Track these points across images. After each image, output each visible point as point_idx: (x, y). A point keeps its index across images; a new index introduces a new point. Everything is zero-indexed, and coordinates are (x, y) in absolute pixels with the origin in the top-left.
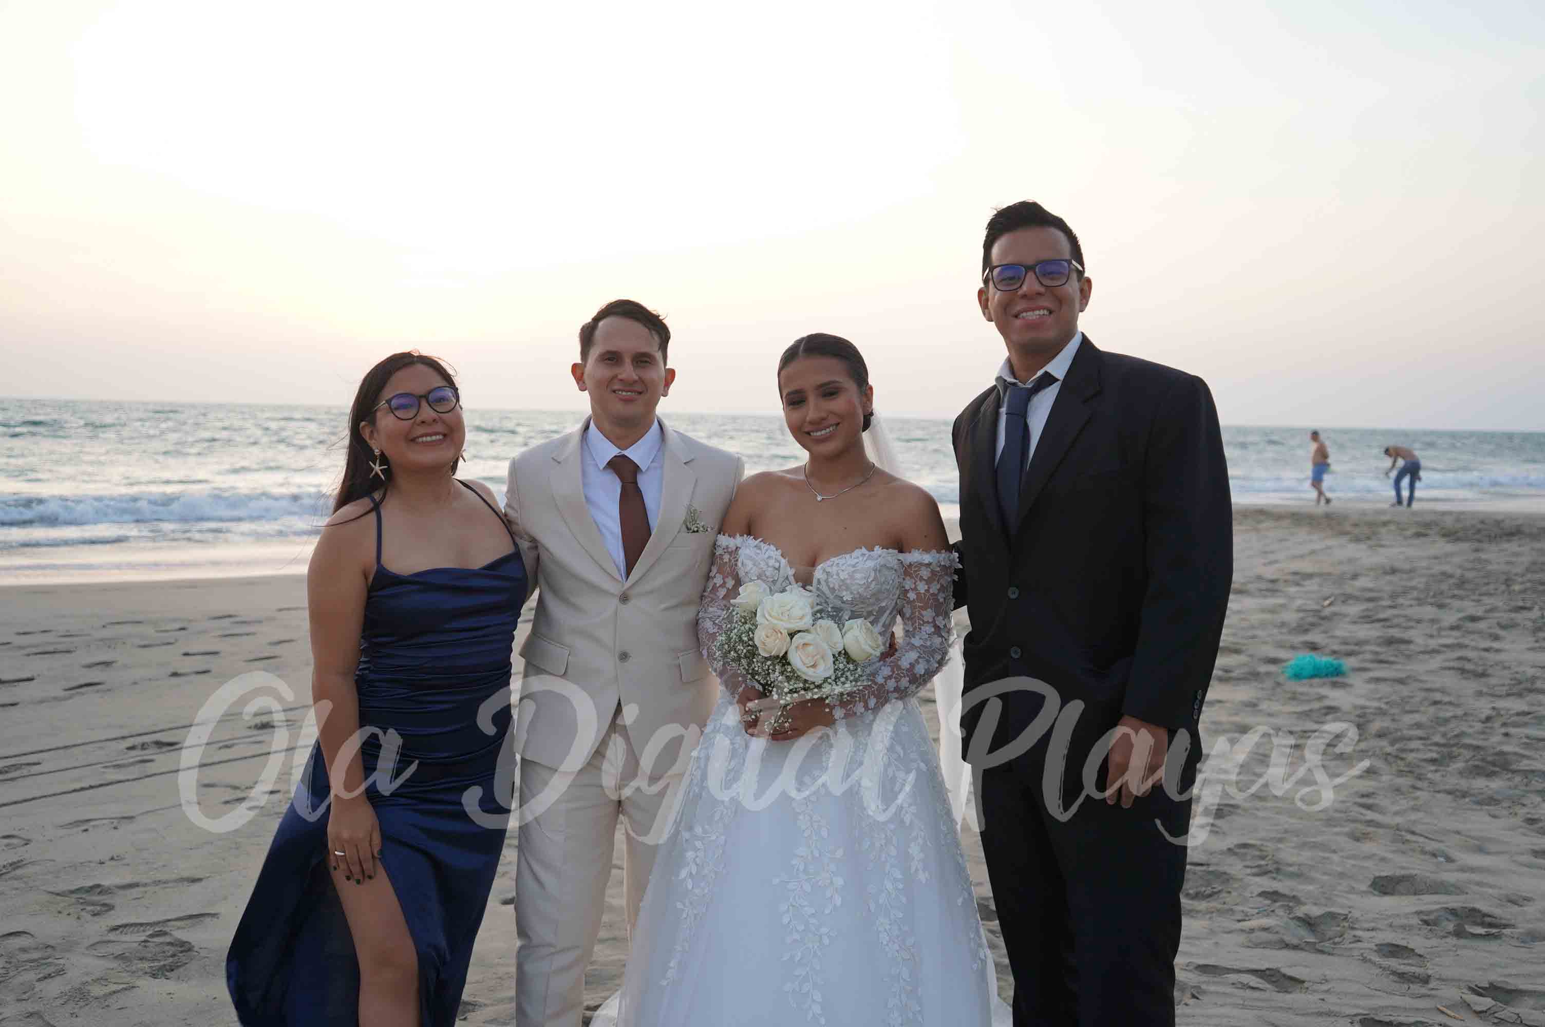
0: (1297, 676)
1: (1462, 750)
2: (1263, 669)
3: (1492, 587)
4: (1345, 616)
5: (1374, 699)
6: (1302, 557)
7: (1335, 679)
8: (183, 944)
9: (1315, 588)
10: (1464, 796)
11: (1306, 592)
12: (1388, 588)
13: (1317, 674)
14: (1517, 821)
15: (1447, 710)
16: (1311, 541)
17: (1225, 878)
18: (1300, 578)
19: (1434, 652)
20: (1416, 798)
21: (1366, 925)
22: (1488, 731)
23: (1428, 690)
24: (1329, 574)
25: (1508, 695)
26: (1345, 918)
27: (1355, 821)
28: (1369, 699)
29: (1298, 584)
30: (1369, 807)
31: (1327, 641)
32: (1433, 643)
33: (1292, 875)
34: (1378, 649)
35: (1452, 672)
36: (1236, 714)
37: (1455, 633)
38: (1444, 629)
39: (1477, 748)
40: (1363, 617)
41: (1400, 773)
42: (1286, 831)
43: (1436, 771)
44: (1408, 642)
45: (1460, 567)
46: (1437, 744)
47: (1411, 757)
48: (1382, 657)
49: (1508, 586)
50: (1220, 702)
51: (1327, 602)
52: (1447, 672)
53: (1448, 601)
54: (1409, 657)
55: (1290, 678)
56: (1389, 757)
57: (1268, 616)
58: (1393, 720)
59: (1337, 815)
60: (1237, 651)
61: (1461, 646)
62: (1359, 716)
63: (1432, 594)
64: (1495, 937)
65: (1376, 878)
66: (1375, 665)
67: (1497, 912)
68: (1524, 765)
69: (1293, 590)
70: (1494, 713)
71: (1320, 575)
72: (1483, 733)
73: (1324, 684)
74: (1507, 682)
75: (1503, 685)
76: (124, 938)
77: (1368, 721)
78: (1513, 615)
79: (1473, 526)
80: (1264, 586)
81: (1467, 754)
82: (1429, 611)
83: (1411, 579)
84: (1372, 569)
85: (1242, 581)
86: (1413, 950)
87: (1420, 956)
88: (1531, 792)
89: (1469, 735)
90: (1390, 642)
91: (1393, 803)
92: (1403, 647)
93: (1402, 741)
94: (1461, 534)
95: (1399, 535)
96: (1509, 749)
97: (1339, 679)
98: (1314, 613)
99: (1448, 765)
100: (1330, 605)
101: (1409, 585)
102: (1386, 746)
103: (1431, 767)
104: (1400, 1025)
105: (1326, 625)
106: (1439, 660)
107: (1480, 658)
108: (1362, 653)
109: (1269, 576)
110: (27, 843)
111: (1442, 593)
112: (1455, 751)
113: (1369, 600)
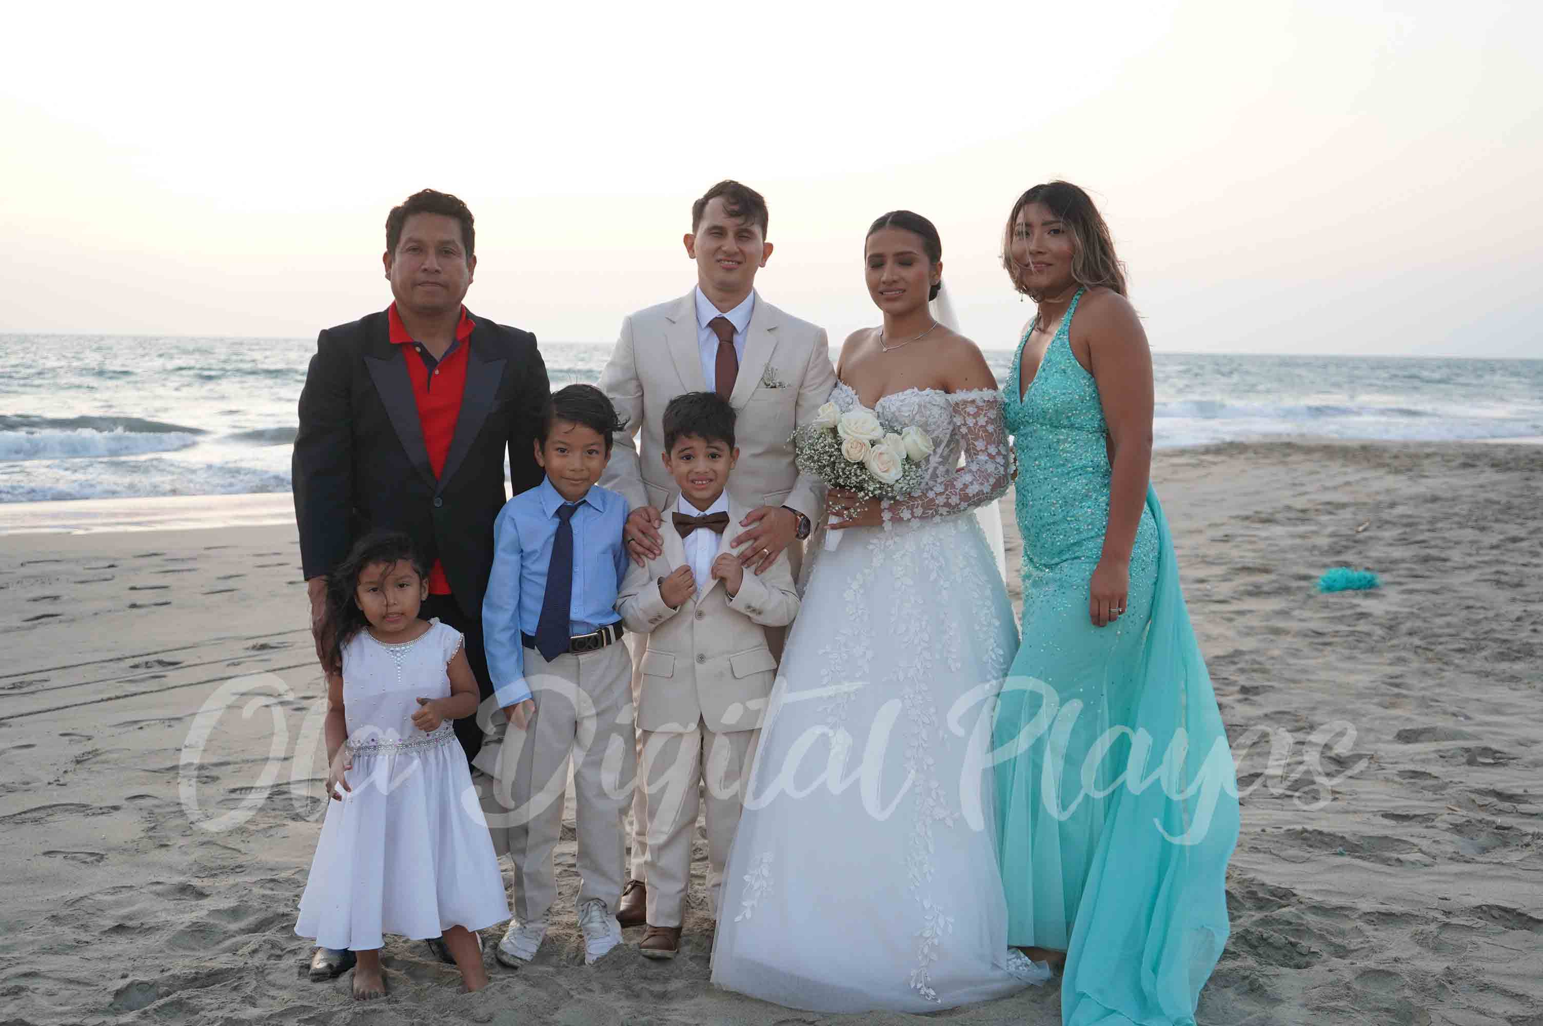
0: (1329, 589)
1: (1490, 643)
2: (1295, 584)
4: (1380, 539)
5: (1405, 607)
6: (1335, 488)
7: (1368, 591)
9: (1349, 516)
10: (1487, 676)
11: (1339, 520)
12: (1427, 515)
13: (1350, 586)
14: (1536, 691)
15: (1478, 614)
16: (1345, 474)
18: (1333, 507)
19: (1471, 567)
20: (1442, 678)
21: (1391, 760)
22: (1518, 628)
23: (1461, 598)
24: (1365, 504)
26: (1372, 757)
27: (1383, 695)
28: (1402, 606)
29: (1330, 513)
30: (1397, 686)
31: (1360, 561)
32: (1471, 560)
34: (1413, 566)
35: (1489, 583)
36: (1268, 620)
37: (1494, 552)
38: (1485, 548)
39: (1505, 641)
40: (1400, 540)
41: (1429, 660)
42: (1319, 702)
43: (1463, 658)
44: (1445, 560)
45: (1508, 494)
46: (1467, 639)
47: (1440, 648)
48: (1419, 573)
50: (1251, 611)
51: (1361, 529)
52: (1484, 584)
53: (1489, 524)
54: (1445, 572)
55: (1322, 591)
56: (1420, 651)
57: (1298, 541)
58: (1425, 620)
59: (1367, 691)
60: (1266, 571)
61: (1498, 562)
62: (1391, 620)
63: (1474, 518)
64: (1502, 765)
65: (1400, 731)
66: (1410, 579)
67: (1506, 750)
69: (1324, 518)
70: (1524, 614)
71: (1356, 504)
72: (1511, 630)
73: (1357, 594)
77: (1399, 624)
79: (1527, 456)
80: (1292, 515)
81: (1493, 645)
82: (1469, 534)
83: (1452, 507)
84: (1411, 498)
85: (1270, 511)
86: (1430, 774)
87: (1436, 777)
89: (1500, 632)
90: (1426, 559)
91: (1420, 682)
92: (1439, 564)
93: (1432, 638)
94: (1512, 465)
95: (1444, 466)
96: (1535, 641)
97: (1372, 591)
98: (1348, 538)
99: (1474, 654)
100: (1365, 530)
101: (1451, 511)
102: (1416, 641)
103: (1460, 655)
104: (1415, 816)
105: (1360, 547)
106: (1474, 574)
107: (1518, 572)
108: (1398, 570)
109: (1299, 506)
110: (89, 738)
111: (1485, 518)
112: (1483, 643)
113: (1407, 525)
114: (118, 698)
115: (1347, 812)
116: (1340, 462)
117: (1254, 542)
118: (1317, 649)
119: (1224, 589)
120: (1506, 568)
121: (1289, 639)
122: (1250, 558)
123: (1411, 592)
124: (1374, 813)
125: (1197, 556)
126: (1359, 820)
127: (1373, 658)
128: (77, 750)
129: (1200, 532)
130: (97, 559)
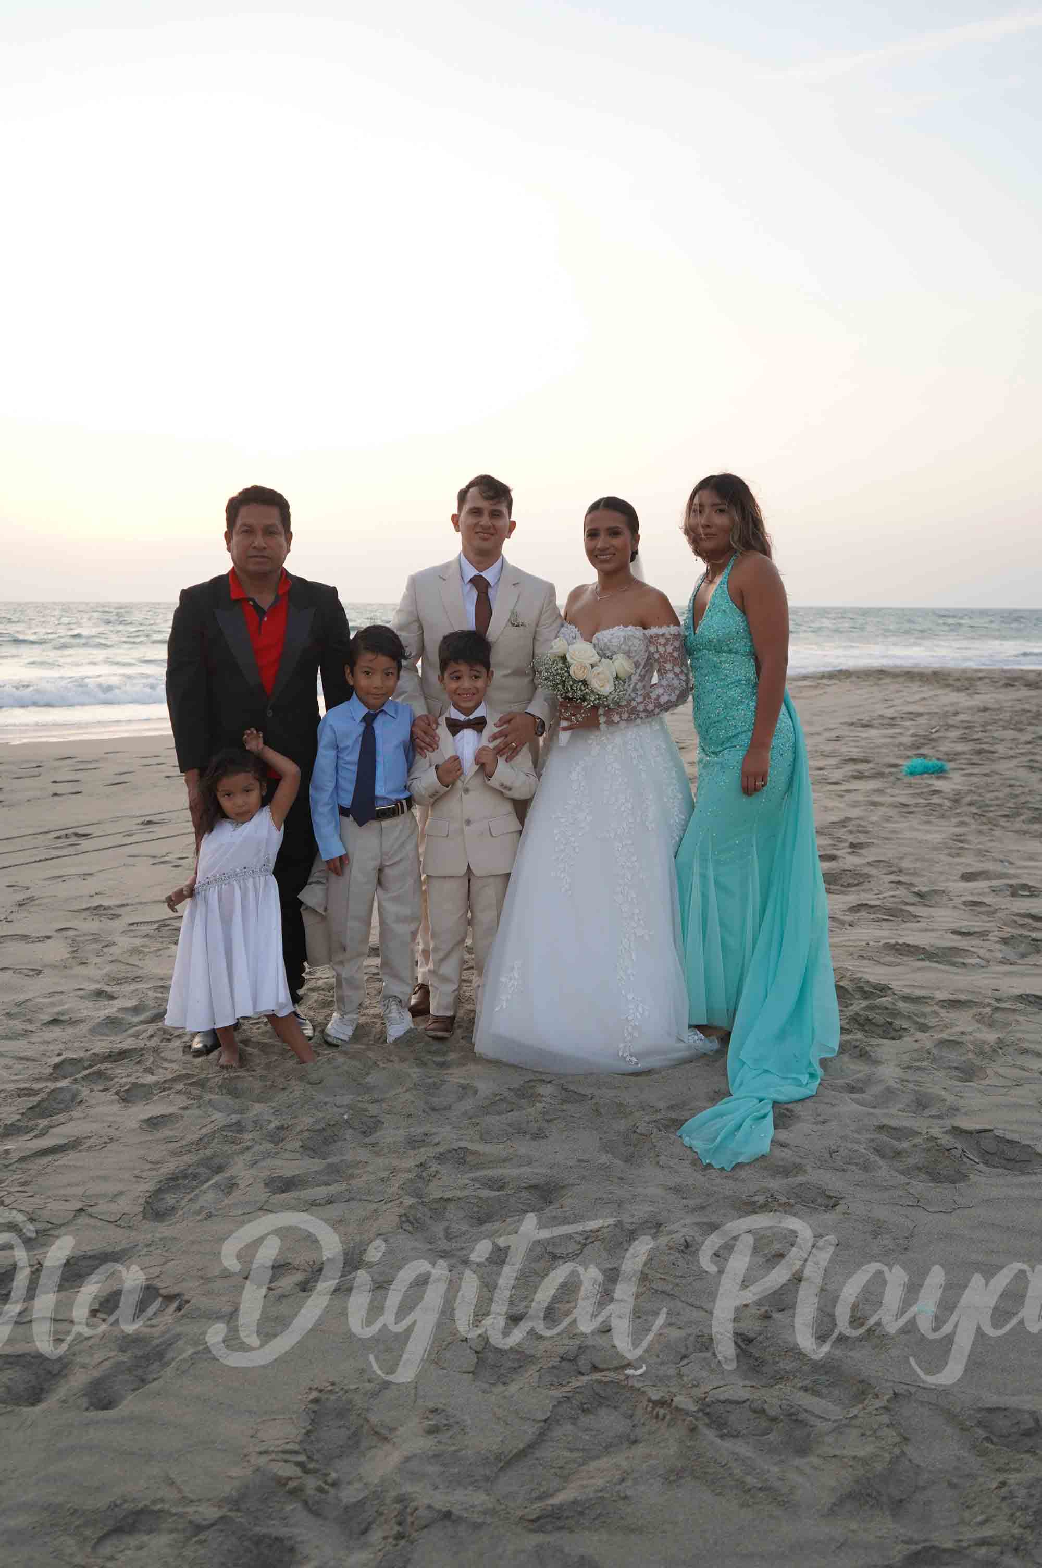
1: (1026, 810)
2: (887, 770)
4: (947, 738)
5: (966, 786)
6: (913, 702)
7: (939, 775)
9: (925, 721)
10: (1025, 833)
11: (918, 725)
12: (980, 720)
13: (926, 771)
15: (1018, 790)
16: (922, 692)
17: (868, 876)
18: (914, 716)
19: (1012, 757)
20: (992, 836)
21: (958, 894)
23: (1006, 779)
24: (936, 713)
26: (944, 892)
27: (951, 848)
28: (964, 785)
29: (912, 720)
30: (961, 841)
31: (933, 753)
32: (1011, 753)
33: (907, 874)
34: (971, 757)
35: (1025, 768)
36: (868, 796)
37: (1029, 746)
38: (1021, 744)
39: (1037, 809)
40: (962, 738)
41: (984, 823)
42: (906, 854)
43: (1007, 821)
44: (993, 752)
45: (1037, 705)
46: (1010, 808)
47: (991, 814)
48: (976, 762)
50: (856, 790)
51: (933, 731)
52: (1022, 769)
53: (1024, 727)
54: (993, 761)
55: (907, 775)
56: (977, 817)
57: (889, 740)
58: (980, 795)
59: (940, 845)
60: (867, 761)
61: (1031, 753)
62: (956, 795)
63: (1014, 722)
64: (1036, 896)
65: (964, 873)
66: (970, 766)
67: (1038, 885)
69: (908, 723)
71: (929, 713)
72: (1041, 801)
73: (932, 777)
77: (962, 797)
80: (886, 721)
81: (1028, 812)
82: (1010, 734)
83: (999, 714)
84: (969, 709)
85: (867, 719)
86: (985, 903)
87: (989, 905)
89: (1033, 802)
90: (979, 752)
91: (977, 838)
92: (990, 755)
93: (985, 807)
94: (1040, 685)
95: (992, 686)
97: (942, 774)
98: (925, 737)
99: (1015, 818)
100: (936, 732)
101: (996, 718)
102: (974, 810)
103: (1004, 819)
104: (975, 932)
105: (934, 744)
106: (1014, 762)
108: (960, 759)
109: (889, 716)
110: (28, 889)
111: (1022, 722)
112: (1022, 811)
113: (966, 728)
114: (47, 859)
115: (927, 930)
116: (919, 683)
117: (857, 741)
118: (904, 817)
119: (837, 775)
120: (1037, 758)
121: (883, 809)
122: (855, 753)
123: (971, 775)
124: (946, 931)
125: (816, 751)
126: (935, 936)
127: (943, 822)
128: (19, 897)
129: (818, 734)
130: (27, 761)
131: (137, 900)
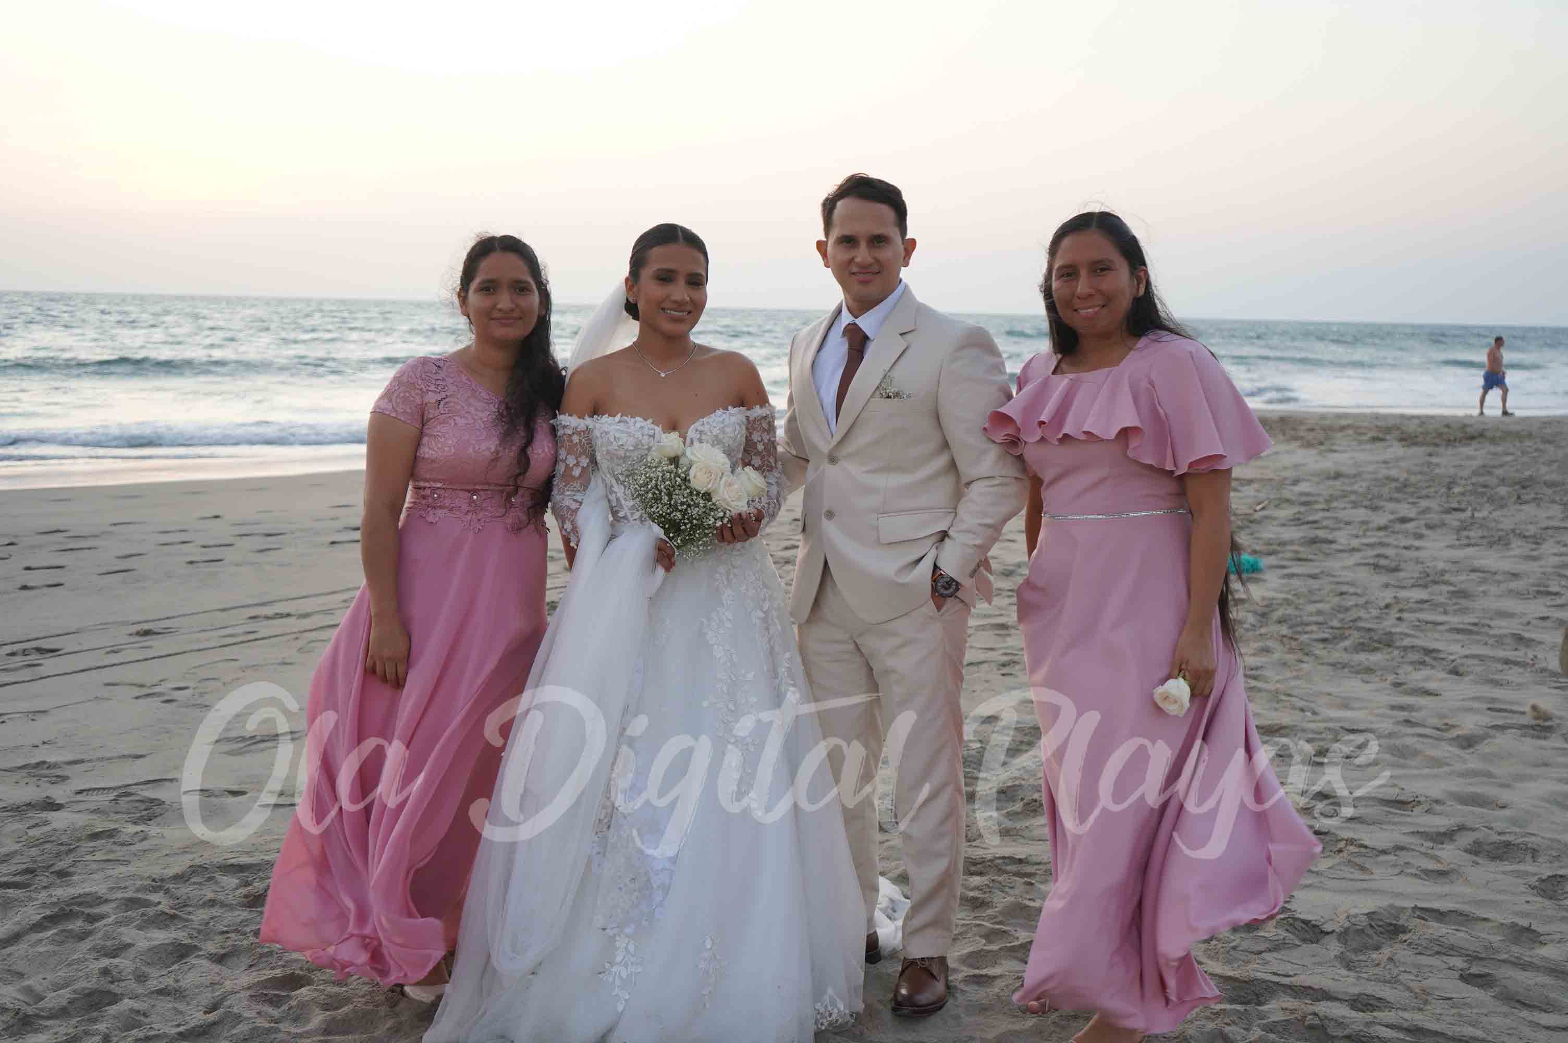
1: (1354, 632)
3: (1432, 490)
4: (1275, 519)
5: (1282, 592)
7: (1249, 575)
8: (152, 801)
9: (1252, 493)
10: (1343, 668)
11: (1241, 498)
12: (1327, 492)
14: (1386, 685)
15: (1350, 600)
19: (1354, 550)
20: (1300, 669)
22: (1384, 616)
23: (1338, 583)
24: (1270, 480)
25: (1413, 586)
28: (1278, 592)
30: (1255, 678)
31: (1250, 542)
32: (1355, 543)
34: (1300, 548)
35: (1367, 568)
37: (1381, 533)
38: (1372, 530)
39: (1369, 630)
40: (1293, 520)
41: (1291, 651)
43: (1324, 648)
44: (1331, 542)
45: (1409, 472)
46: (1332, 628)
47: (1305, 638)
48: (1304, 556)
49: (1449, 488)
51: (1259, 507)
52: (1362, 568)
53: (1382, 503)
54: (1328, 555)
56: (1285, 640)
58: (1296, 608)
61: (1382, 544)
62: (1266, 606)
63: (1370, 496)
66: (1294, 563)
68: (1407, 642)
70: (1394, 602)
71: (1261, 480)
74: (1416, 575)
75: (1413, 578)
76: (94, 798)
77: (1272, 611)
78: (1444, 516)
79: (1436, 430)
81: (1356, 634)
82: (1361, 514)
83: (1352, 484)
84: (1313, 475)
88: (1406, 663)
89: (1366, 620)
90: (1314, 541)
91: (1278, 674)
92: (1325, 546)
93: (1297, 625)
94: (1420, 439)
95: (1355, 440)
96: (1398, 630)
97: (1254, 575)
98: (1244, 517)
99: (1337, 644)
100: (1263, 508)
101: (1349, 489)
102: (1284, 630)
103: (1322, 646)
105: (1254, 527)
106: (1356, 557)
107: (1397, 555)
108: (1283, 552)
111: (1380, 496)
112: (1347, 632)
113: (1305, 504)
120: (1390, 552)
123: (1292, 576)
131: (99, 754)
